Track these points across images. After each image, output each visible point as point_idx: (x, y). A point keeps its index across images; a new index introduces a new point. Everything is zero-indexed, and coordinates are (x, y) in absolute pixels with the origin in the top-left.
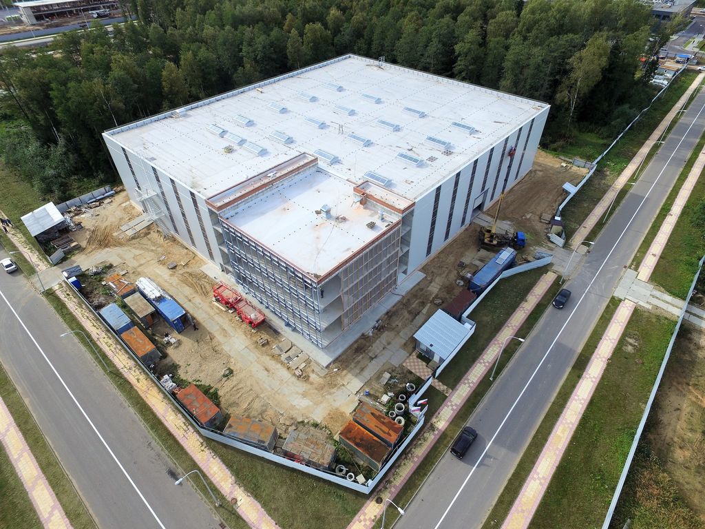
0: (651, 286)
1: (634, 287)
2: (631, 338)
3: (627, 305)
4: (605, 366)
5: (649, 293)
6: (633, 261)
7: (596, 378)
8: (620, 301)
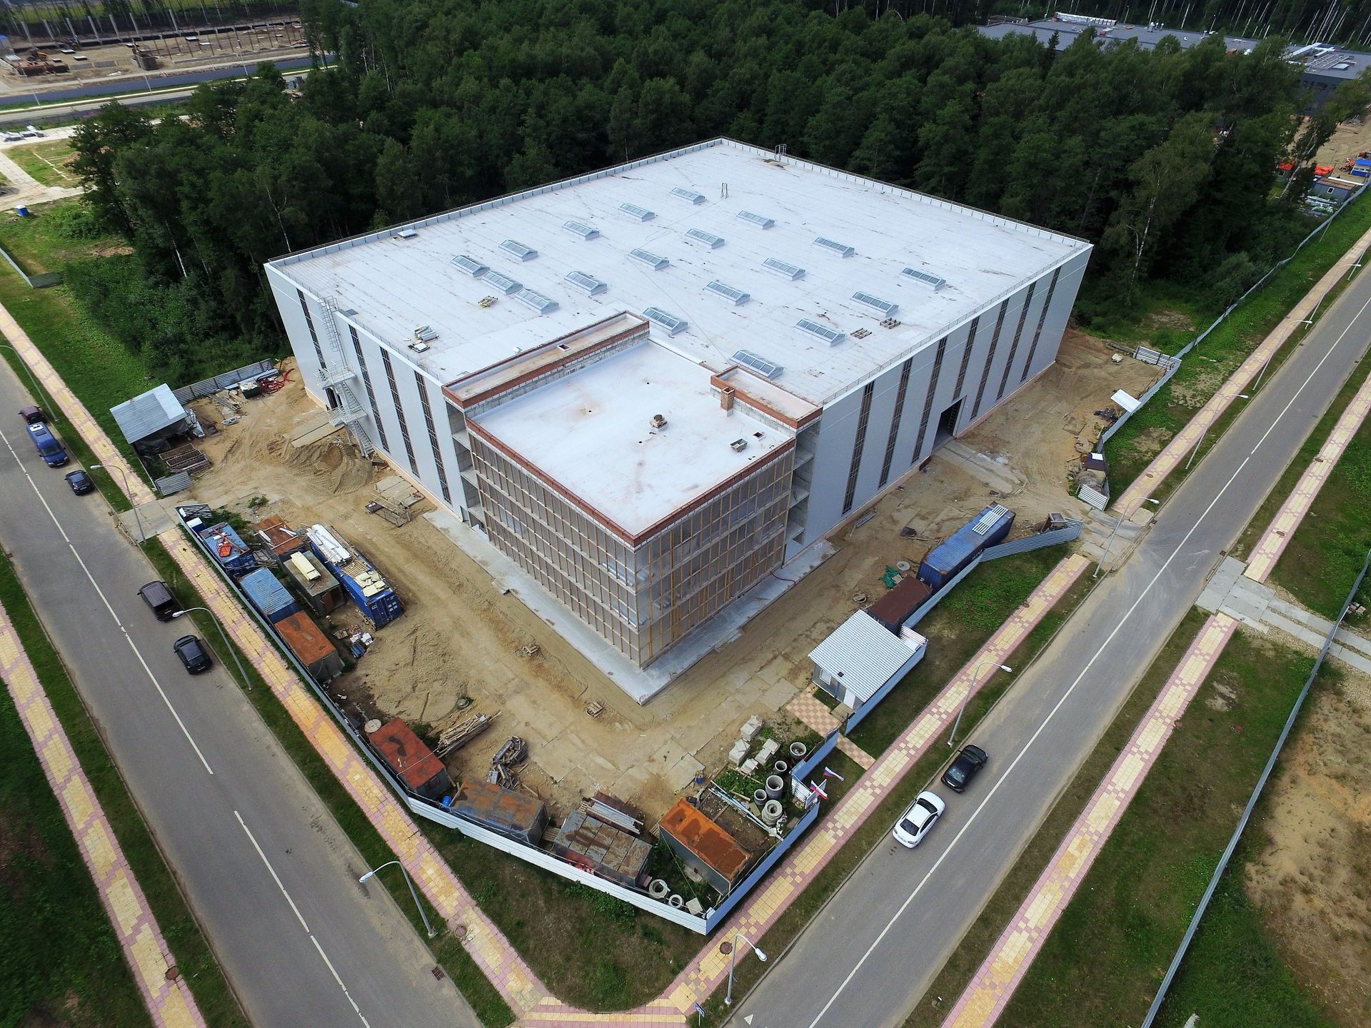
0: (1270, 591)
1: (1237, 591)
2: (1224, 685)
3: (1221, 624)
4: (1170, 732)
5: (1265, 603)
6: (1239, 542)
7: (1150, 754)
8: (1207, 615)
